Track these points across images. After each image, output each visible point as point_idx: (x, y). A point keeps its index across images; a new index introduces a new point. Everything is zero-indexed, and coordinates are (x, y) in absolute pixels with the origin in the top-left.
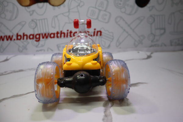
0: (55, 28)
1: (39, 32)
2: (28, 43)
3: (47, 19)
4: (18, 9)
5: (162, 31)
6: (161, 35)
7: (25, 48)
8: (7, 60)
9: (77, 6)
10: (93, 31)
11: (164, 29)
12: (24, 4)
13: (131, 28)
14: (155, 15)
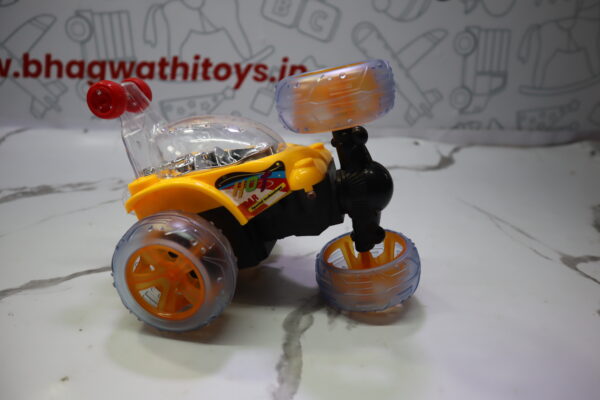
0: (154, 45)
1: (102, 57)
2: (65, 90)
3: (127, 13)
5: (497, 82)
6: (493, 92)
7: (54, 105)
11: (504, 76)
14: (480, 29)
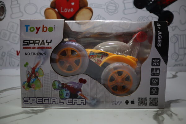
14: (178, 35)
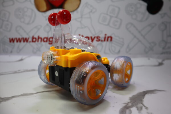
2: (42, 45)
4: (35, 15)
7: (39, 50)
8: (22, 60)
9: (90, 13)
10: (104, 36)
12: (41, 10)
13: (142, 35)
14: (167, 22)
